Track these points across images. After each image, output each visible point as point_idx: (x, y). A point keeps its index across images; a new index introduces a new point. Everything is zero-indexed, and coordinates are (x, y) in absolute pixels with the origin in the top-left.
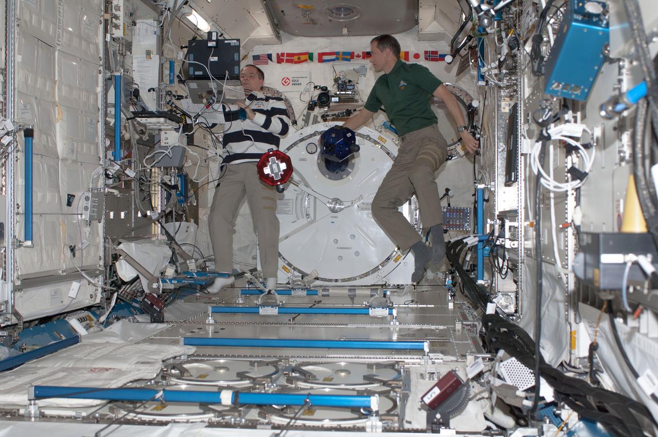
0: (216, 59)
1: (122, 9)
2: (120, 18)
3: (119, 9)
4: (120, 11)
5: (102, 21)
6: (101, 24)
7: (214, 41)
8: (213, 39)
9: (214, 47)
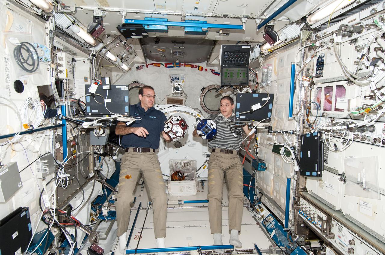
0: (109, 100)
1: (64, 59)
2: (63, 66)
3: (62, 59)
4: (63, 60)
5: (49, 69)
6: (48, 70)
7: (107, 85)
8: (106, 83)
9: (108, 90)
